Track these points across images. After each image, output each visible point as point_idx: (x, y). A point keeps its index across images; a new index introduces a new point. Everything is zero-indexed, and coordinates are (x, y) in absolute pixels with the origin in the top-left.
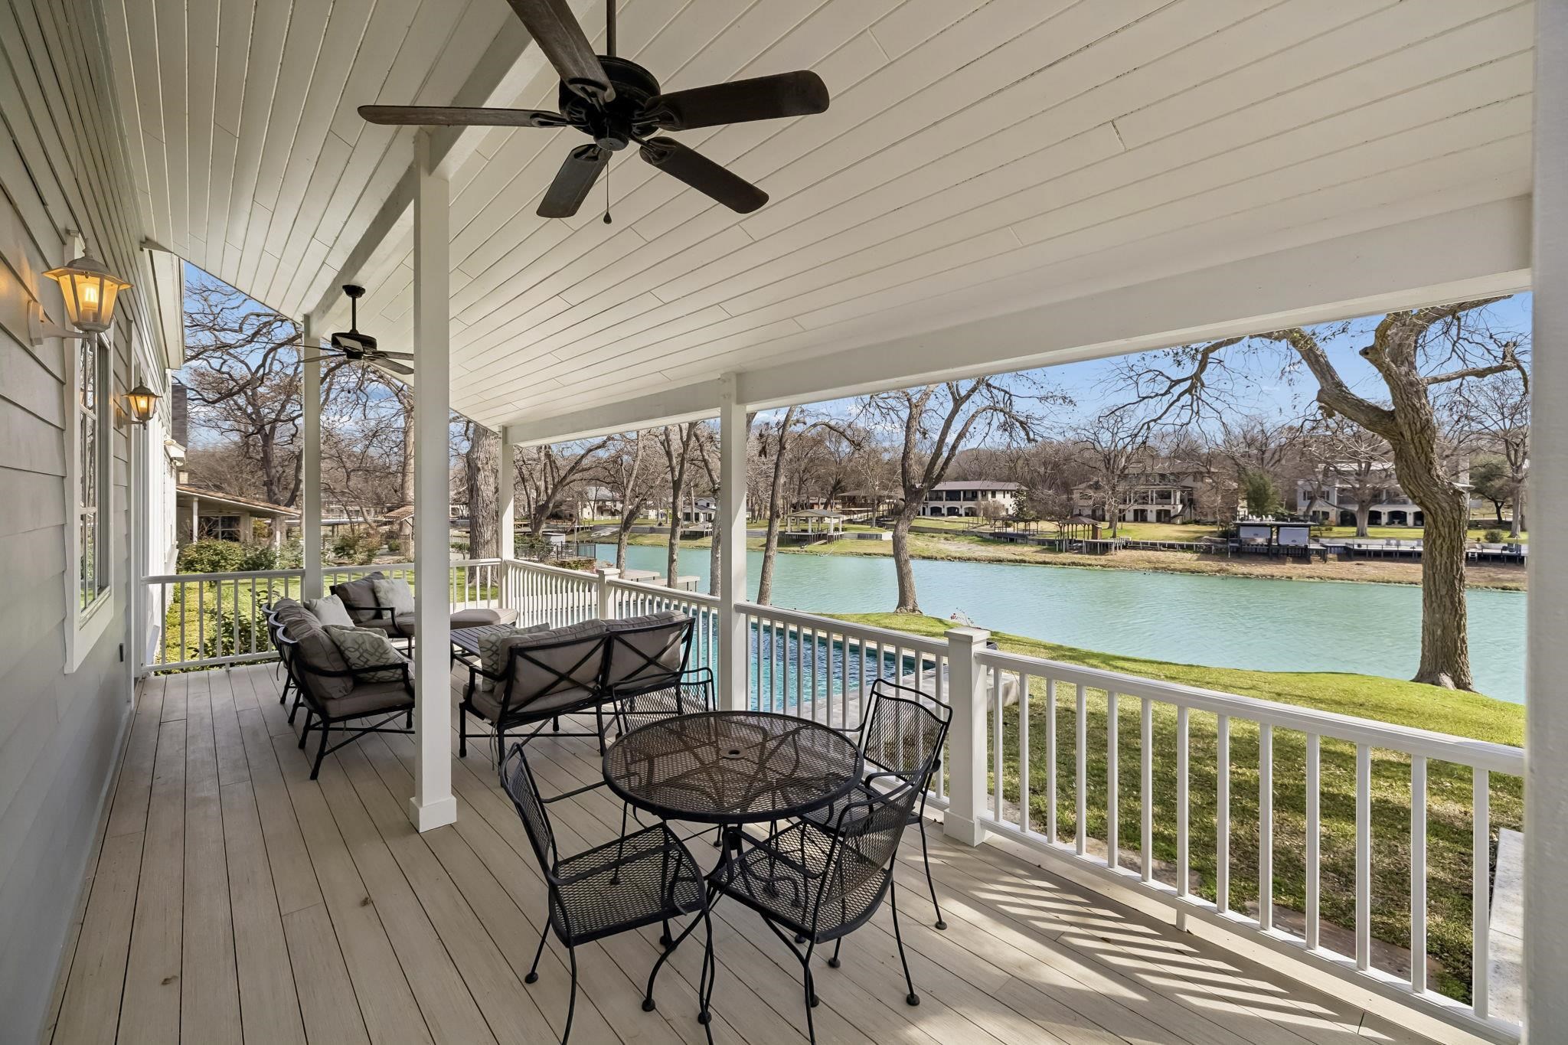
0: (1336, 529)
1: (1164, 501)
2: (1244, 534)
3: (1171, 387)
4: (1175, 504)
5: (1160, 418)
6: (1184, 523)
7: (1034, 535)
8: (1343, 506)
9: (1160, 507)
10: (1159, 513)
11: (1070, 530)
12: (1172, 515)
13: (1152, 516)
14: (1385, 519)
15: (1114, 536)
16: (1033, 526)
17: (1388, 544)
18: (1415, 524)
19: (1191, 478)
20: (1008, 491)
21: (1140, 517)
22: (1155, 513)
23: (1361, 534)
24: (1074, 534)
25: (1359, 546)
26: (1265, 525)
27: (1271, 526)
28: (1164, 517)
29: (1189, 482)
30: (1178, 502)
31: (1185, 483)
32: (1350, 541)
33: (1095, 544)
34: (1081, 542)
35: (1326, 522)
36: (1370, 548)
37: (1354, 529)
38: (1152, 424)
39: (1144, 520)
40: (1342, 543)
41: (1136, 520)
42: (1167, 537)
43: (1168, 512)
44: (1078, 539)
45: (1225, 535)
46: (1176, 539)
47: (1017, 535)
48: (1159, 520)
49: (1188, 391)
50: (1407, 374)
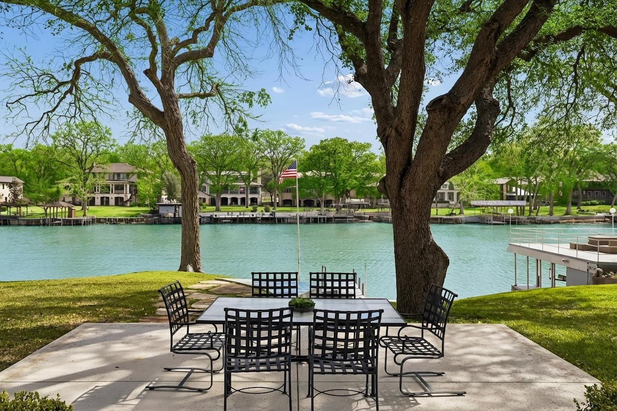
0: (208, 207)
1: (120, 191)
2: (162, 211)
3: (58, 86)
4: (126, 193)
5: (54, 110)
6: (131, 206)
7: (24, 217)
8: (212, 194)
9: (117, 196)
10: (116, 199)
11: (52, 212)
12: (124, 200)
13: (112, 202)
14: (229, 202)
15: (84, 215)
16: (24, 209)
17: (228, 214)
18: (241, 204)
19: (135, 176)
20: (7, 183)
21: (105, 202)
22: (114, 199)
23: (218, 210)
24: (55, 215)
25: (216, 216)
26: (172, 205)
27: (175, 205)
28: (120, 202)
29: (134, 179)
30: (128, 192)
31: (131, 180)
32: (212, 214)
33: (70, 221)
34: (60, 220)
35: (204, 204)
36: (220, 217)
37: (215, 207)
38: (50, 114)
39: (107, 204)
40: (208, 215)
41: (102, 204)
42: (119, 215)
43: (122, 198)
44: (58, 218)
45: (152, 212)
46: (124, 215)
47: (11, 217)
48: (117, 204)
49: (70, 91)
50: (168, 90)
